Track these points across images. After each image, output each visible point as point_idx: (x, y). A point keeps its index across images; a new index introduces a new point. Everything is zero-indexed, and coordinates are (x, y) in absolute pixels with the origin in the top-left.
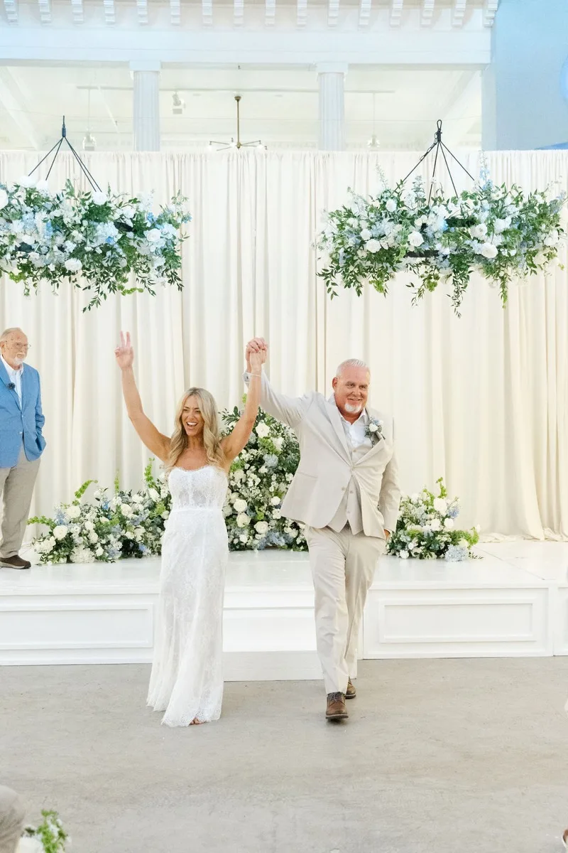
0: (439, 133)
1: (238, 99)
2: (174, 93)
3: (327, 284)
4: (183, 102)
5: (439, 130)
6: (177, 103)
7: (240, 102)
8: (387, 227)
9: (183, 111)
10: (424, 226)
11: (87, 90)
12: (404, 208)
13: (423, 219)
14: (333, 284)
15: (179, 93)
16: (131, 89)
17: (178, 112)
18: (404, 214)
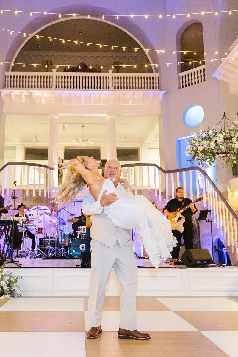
0: (224, 114)
1: (83, 126)
2: (63, 125)
3: (191, 163)
4: (66, 127)
5: (225, 113)
6: (64, 127)
7: (84, 127)
8: (205, 142)
9: (66, 130)
10: (216, 141)
11: (36, 124)
12: (210, 136)
13: (215, 138)
14: (192, 163)
15: (65, 125)
16: (49, 123)
17: (64, 130)
18: (210, 138)
